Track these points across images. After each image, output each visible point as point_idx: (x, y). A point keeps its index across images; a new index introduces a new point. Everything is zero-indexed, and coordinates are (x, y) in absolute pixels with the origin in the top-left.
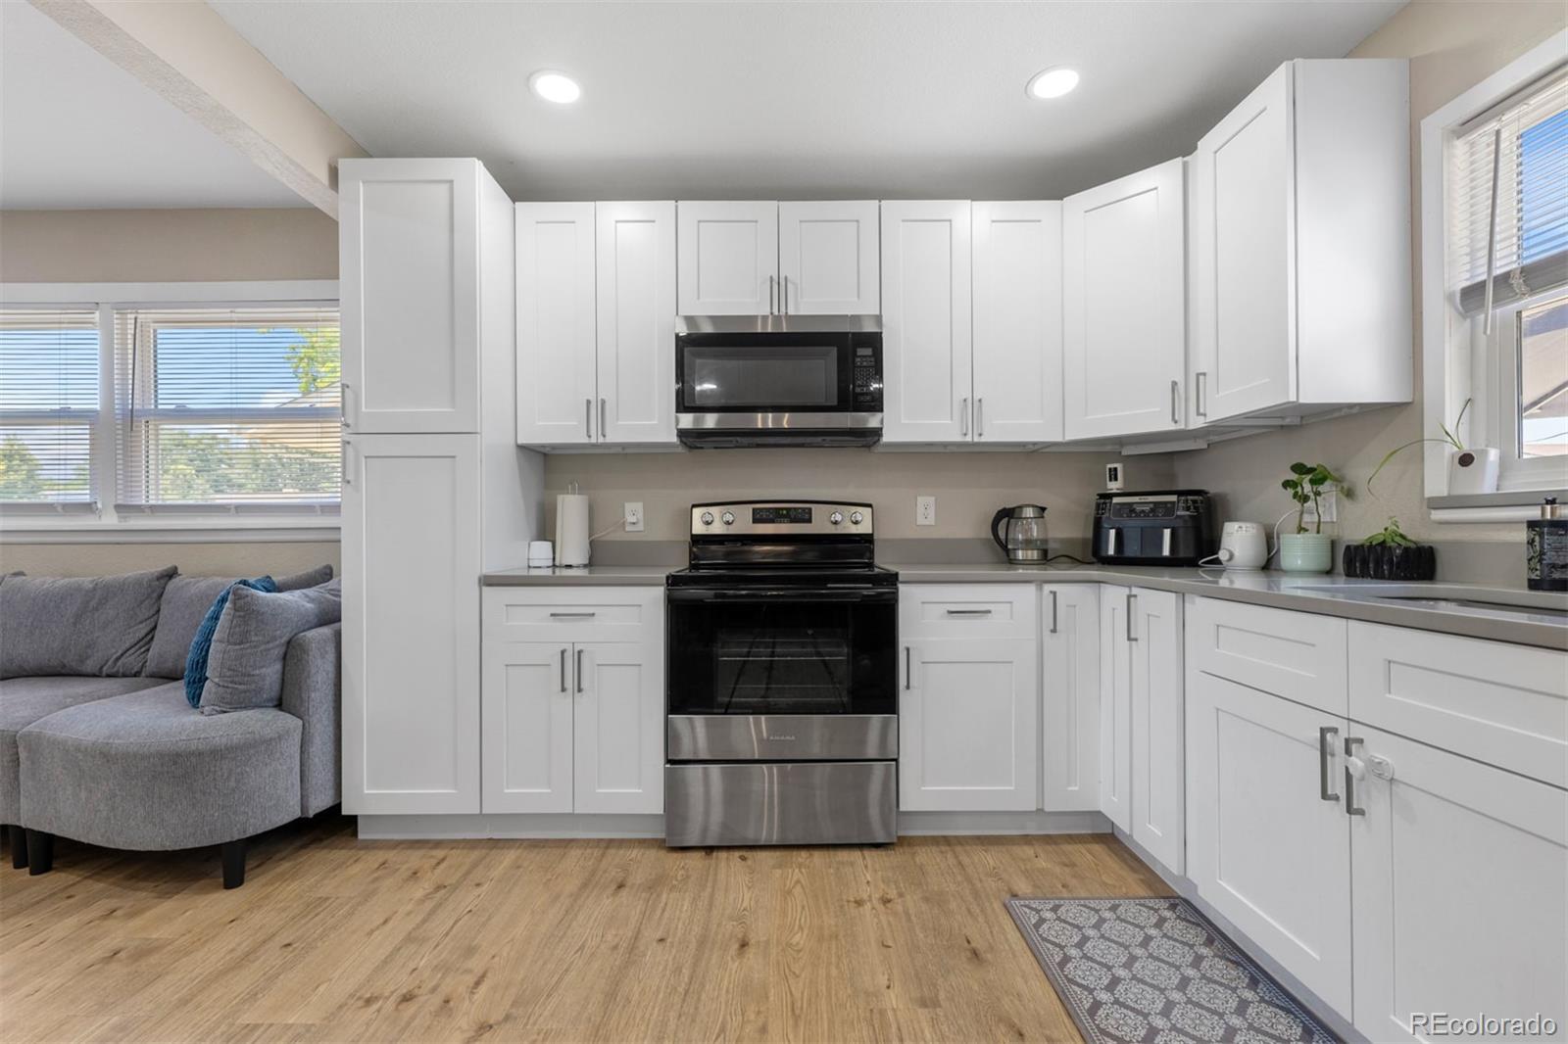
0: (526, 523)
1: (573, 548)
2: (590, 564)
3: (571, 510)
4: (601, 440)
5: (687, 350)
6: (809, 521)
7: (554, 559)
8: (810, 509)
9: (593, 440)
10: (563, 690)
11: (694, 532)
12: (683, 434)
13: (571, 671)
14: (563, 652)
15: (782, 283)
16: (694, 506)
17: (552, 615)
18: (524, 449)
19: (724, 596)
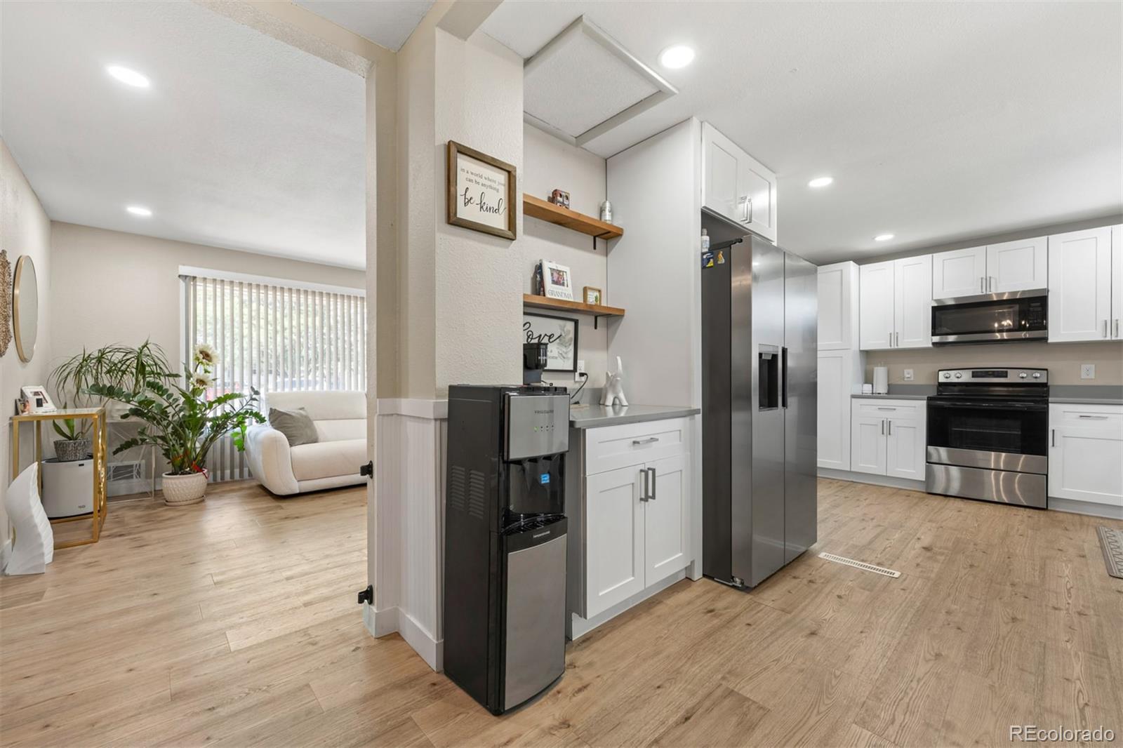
0: (861, 377)
1: (881, 388)
2: (888, 393)
3: (880, 373)
4: (896, 347)
5: (937, 313)
6: (1006, 376)
7: (873, 390)
8: (1007, 372)
9: (892, 347)
10: (883, 433)
11: (940, 381)
12: (933, 344)
13: (886, 428)
14: (883, 421)
15: (988, 279)
16: (940, 370)
17: (879, 409)
18: (861, 351)
19: (955, 405)
